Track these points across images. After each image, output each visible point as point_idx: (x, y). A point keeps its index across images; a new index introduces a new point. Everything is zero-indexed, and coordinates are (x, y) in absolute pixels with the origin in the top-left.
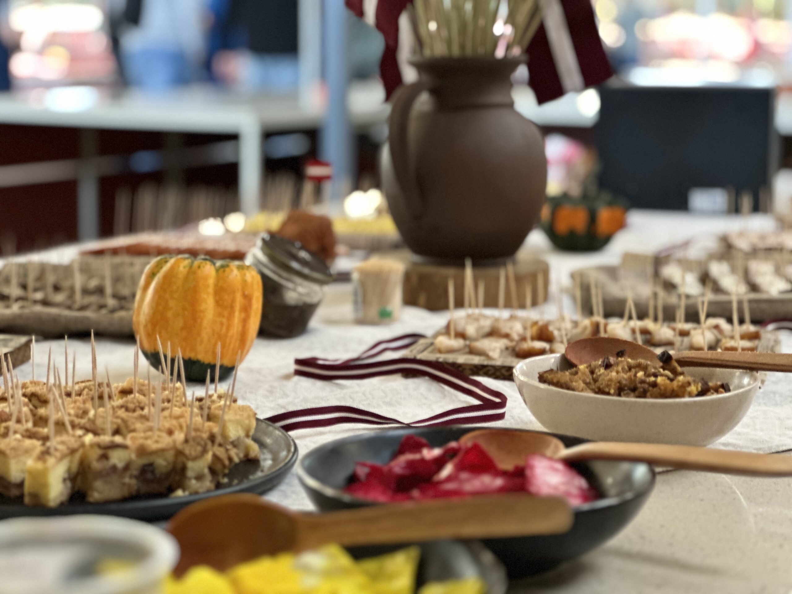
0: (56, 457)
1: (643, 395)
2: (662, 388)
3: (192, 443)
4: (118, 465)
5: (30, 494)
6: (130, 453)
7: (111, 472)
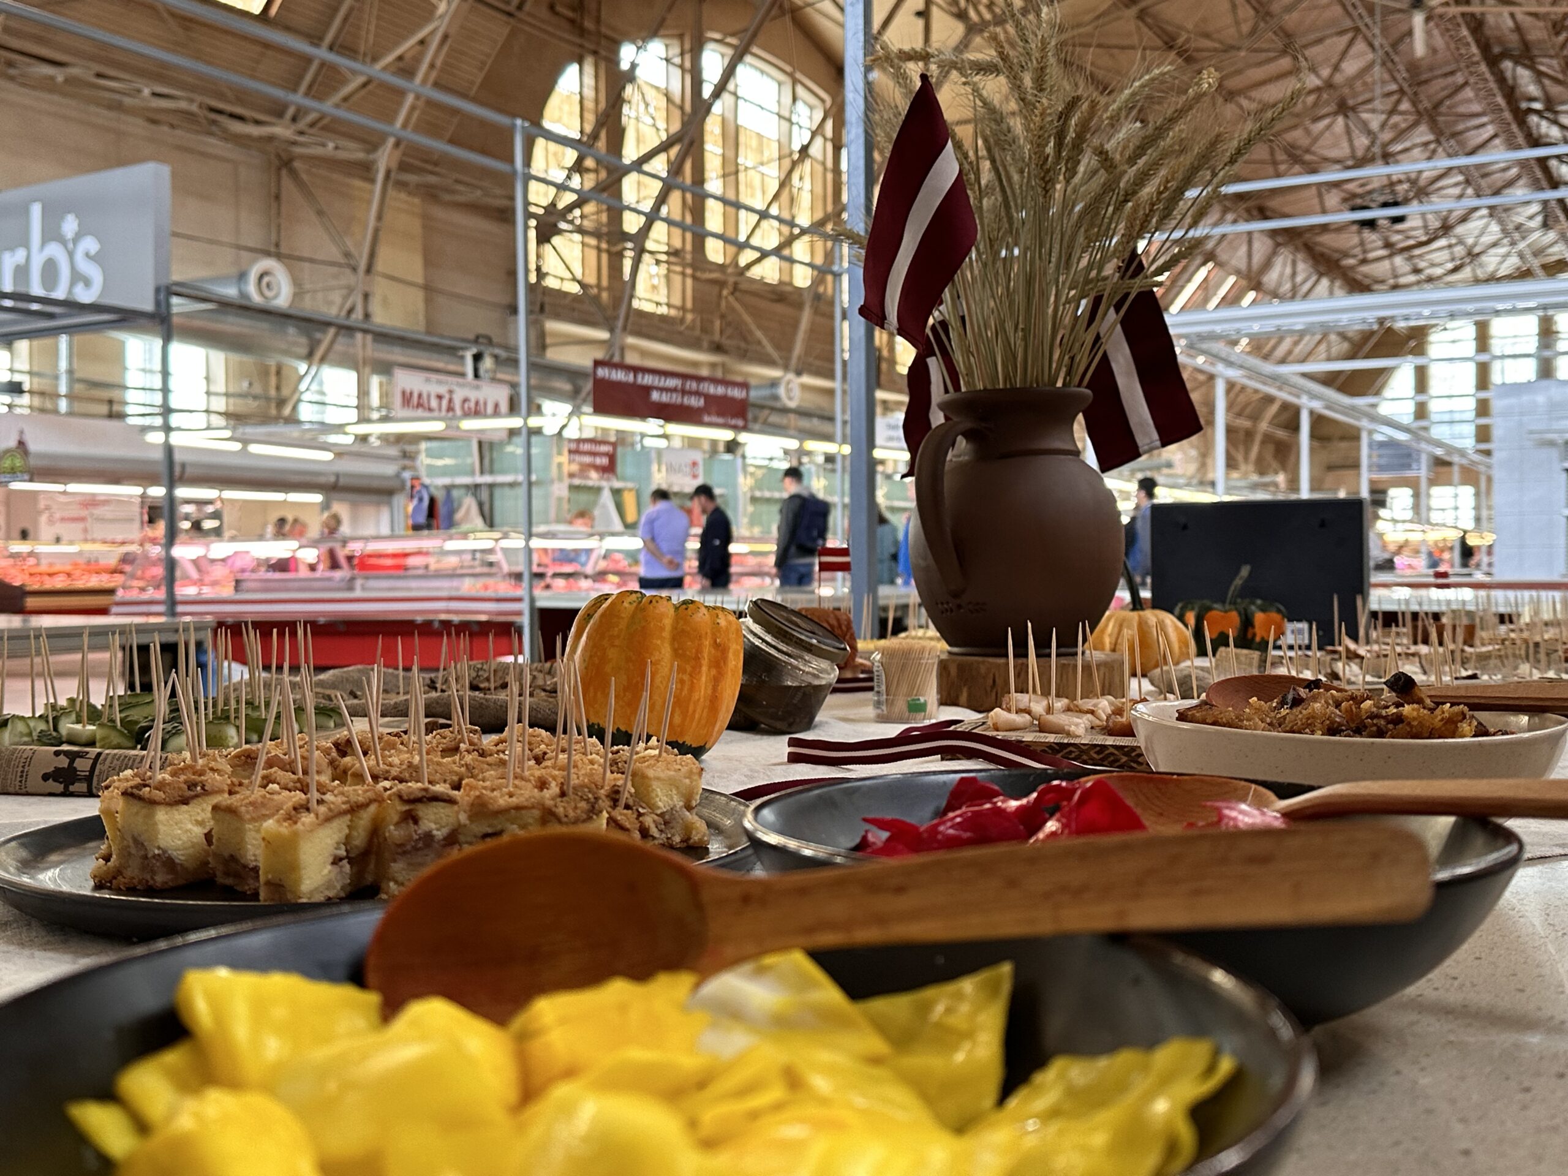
0: (317, 815)
1: (1381, 734)
3: (572, 796)
4: (435, 832)
5: (268, 883)
6: (457, 813)
7: (420, 845)
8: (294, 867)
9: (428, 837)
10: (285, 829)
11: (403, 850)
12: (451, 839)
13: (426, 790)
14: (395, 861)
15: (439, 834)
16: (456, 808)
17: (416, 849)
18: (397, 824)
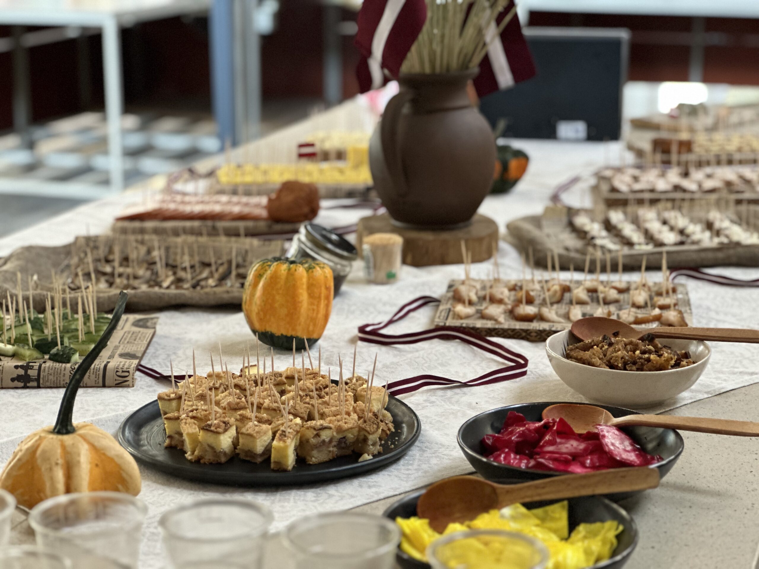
0: (289, 437)
2: (655, 362)
3: (369, 422)
4: (326, 440)
5: (275, 462)
6: (333, 432)
7: (322, 444)
8: (286, 457)
9: (324, 441)
10: (281, 444)
11: (316, 447)
12: (331, 441)
14: (313, 450)
15: (327, 440)
16: (332, 430)
17: (320, 446)
18: (313, 438)
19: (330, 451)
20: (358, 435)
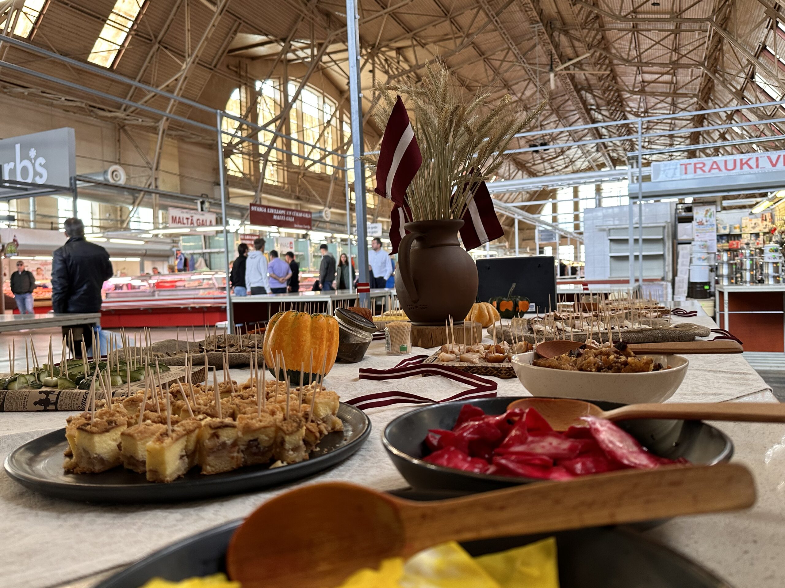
3: (289, 420)
4: (227, 442)
5: (150, 471)
6: (237, 432)
7: (220, 448)
8: (162, 463)
9: (224, 444)
10: (157, 446)
11: (212, 451)
12: (235, 444)
13: (222, 422)
14: (209, 456)
15: (229, 442)
16: (236, 430)
18: (209, 439)
19: (233, 458)
20: (275, 438)
